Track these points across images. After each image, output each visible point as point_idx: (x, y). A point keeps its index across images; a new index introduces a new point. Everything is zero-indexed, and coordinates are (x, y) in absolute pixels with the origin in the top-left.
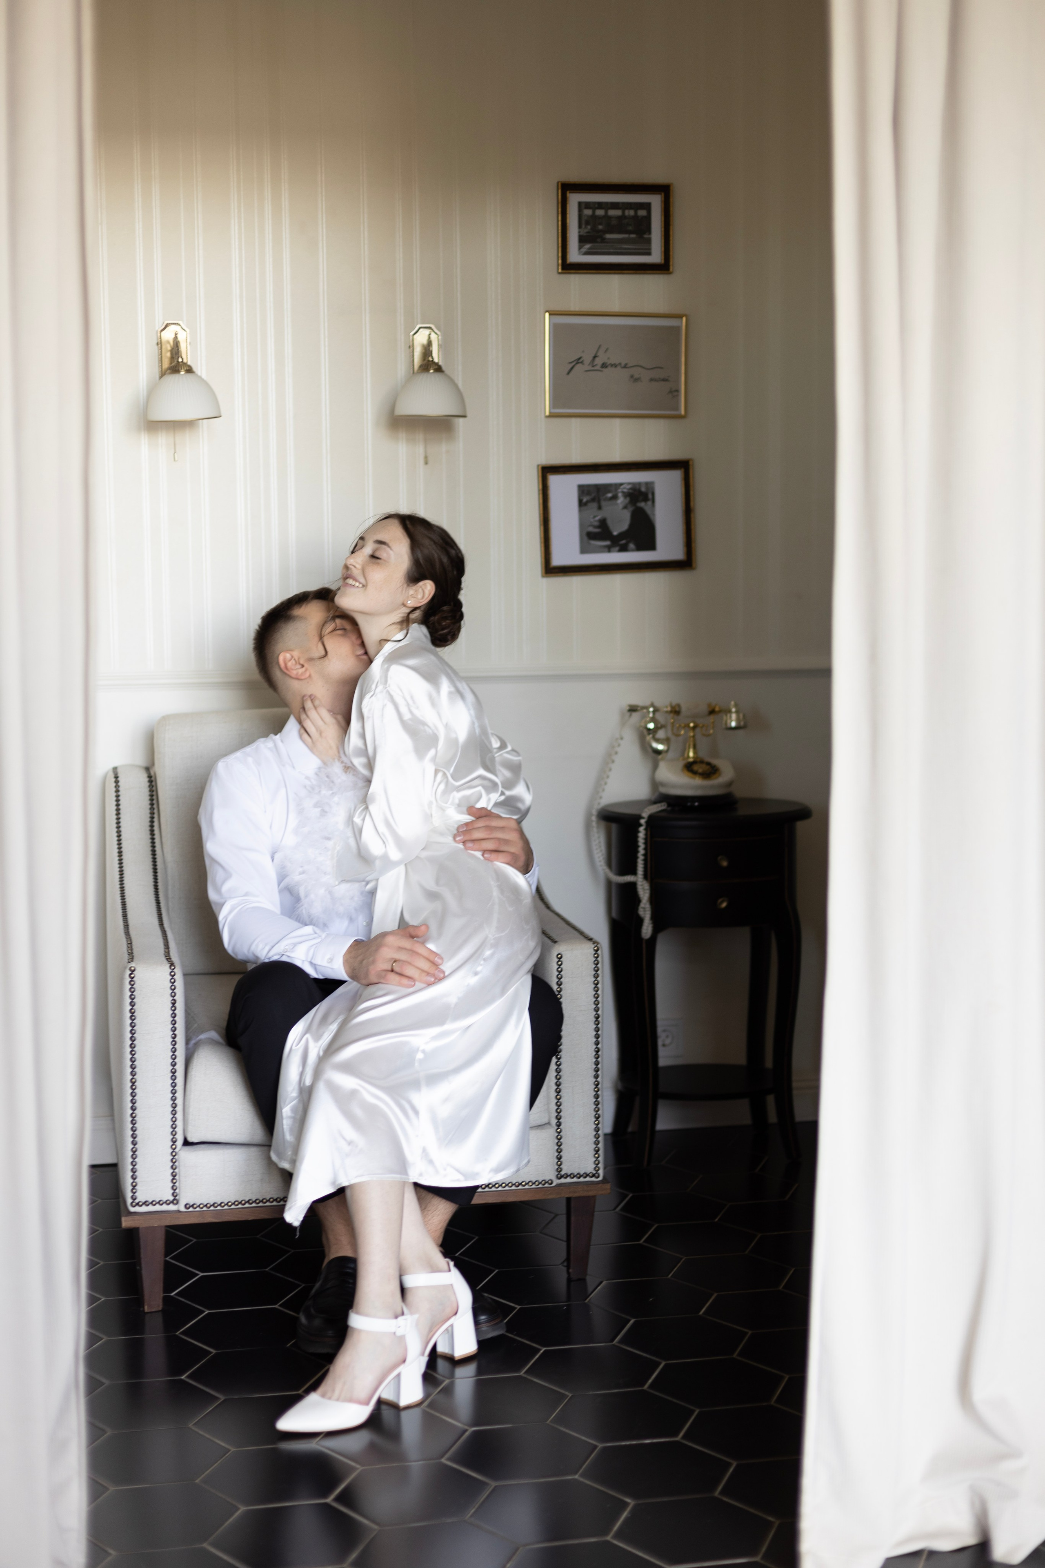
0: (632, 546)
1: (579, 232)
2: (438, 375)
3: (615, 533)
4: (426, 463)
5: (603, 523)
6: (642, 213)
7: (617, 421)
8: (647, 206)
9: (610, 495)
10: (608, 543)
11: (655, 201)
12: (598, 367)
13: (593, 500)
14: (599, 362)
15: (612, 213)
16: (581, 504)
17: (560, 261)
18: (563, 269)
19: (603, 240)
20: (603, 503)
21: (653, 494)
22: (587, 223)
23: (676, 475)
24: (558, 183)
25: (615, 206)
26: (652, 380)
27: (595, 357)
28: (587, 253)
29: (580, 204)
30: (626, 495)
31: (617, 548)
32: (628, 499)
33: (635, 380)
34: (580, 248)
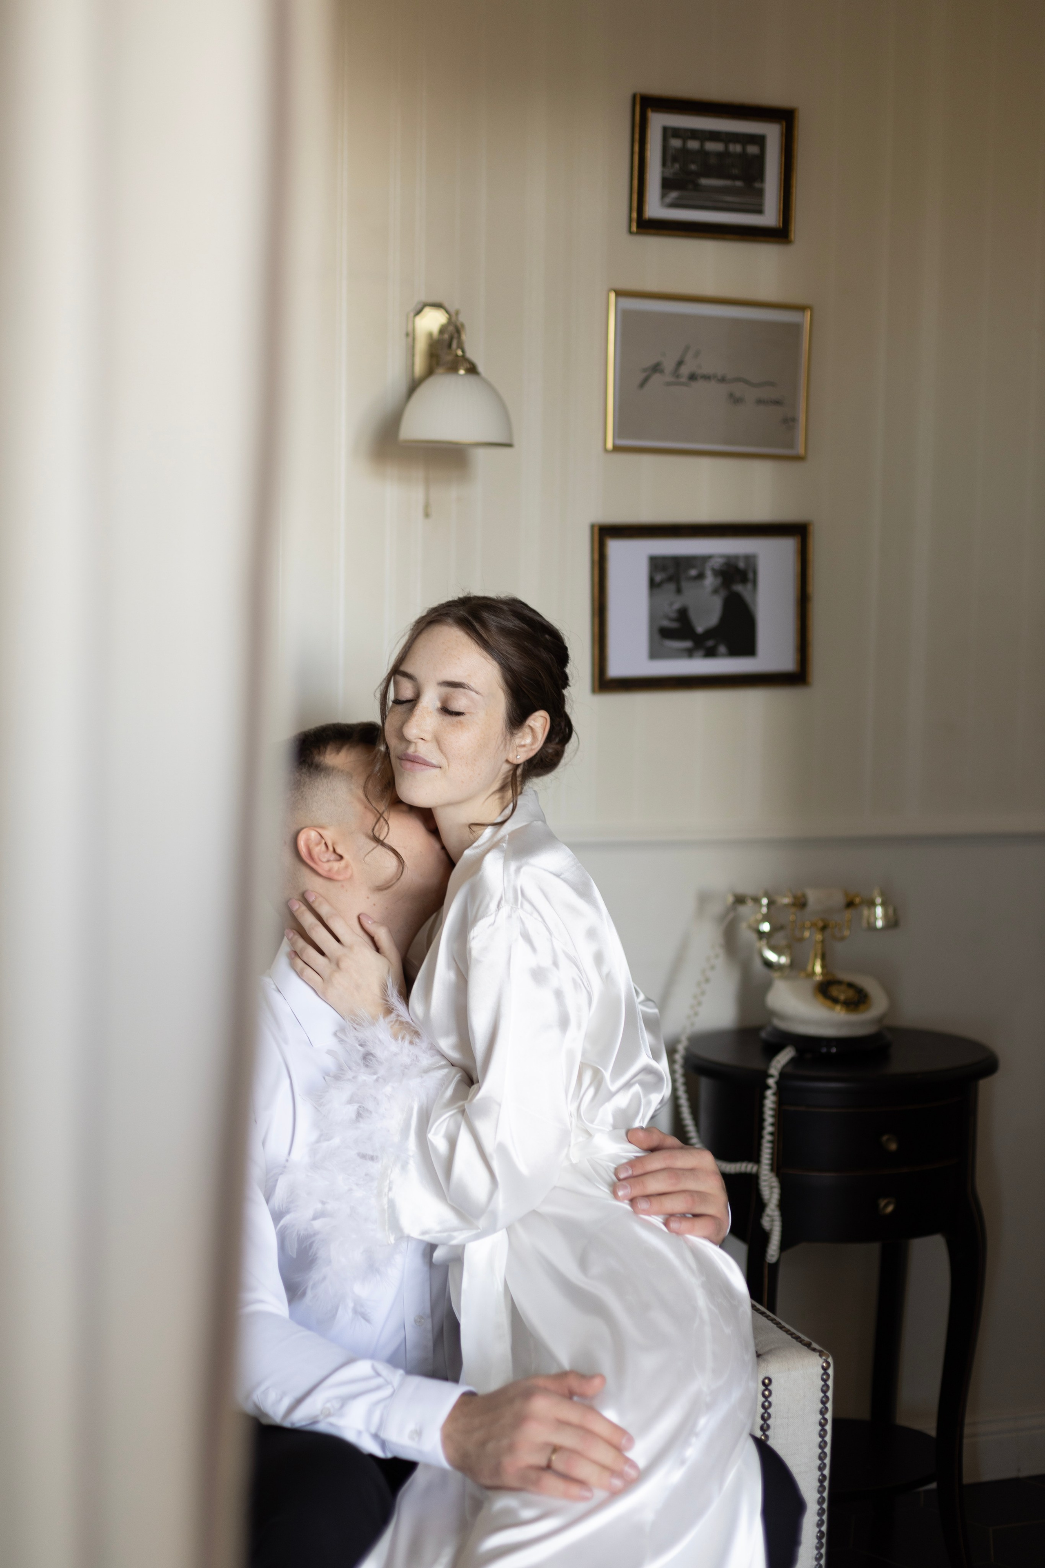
0: (722, 649)
1: (663, 172)
2: (472, 379)
3: (700, 629)
4: (427, 515)
5: (683, 615)
6: (752, 149)
7: (705, 463)
8: (759, 141)
9: (693, 572)
10: (688, 644)
11: (772, 132)
12: (684, 379)
13: (670, 579)
14: (685, 370)
15: (711, 146)
16: (653, 585)
17: (635, 215)
18: (638, 226)
19: (697, 187)
20: (684, 585)
21: (755, 572)
22: (675, 159)
23: (787, 546)
24: (634, 97)
25: (714, 136)
26: (760, 402)
27: (680, 363)
28: (674, 205)
29: (665, 130)
30: (717, 573)
31: (701, 652)
32: (719, 581)
33: (736, 400)
34: (663, 196)
